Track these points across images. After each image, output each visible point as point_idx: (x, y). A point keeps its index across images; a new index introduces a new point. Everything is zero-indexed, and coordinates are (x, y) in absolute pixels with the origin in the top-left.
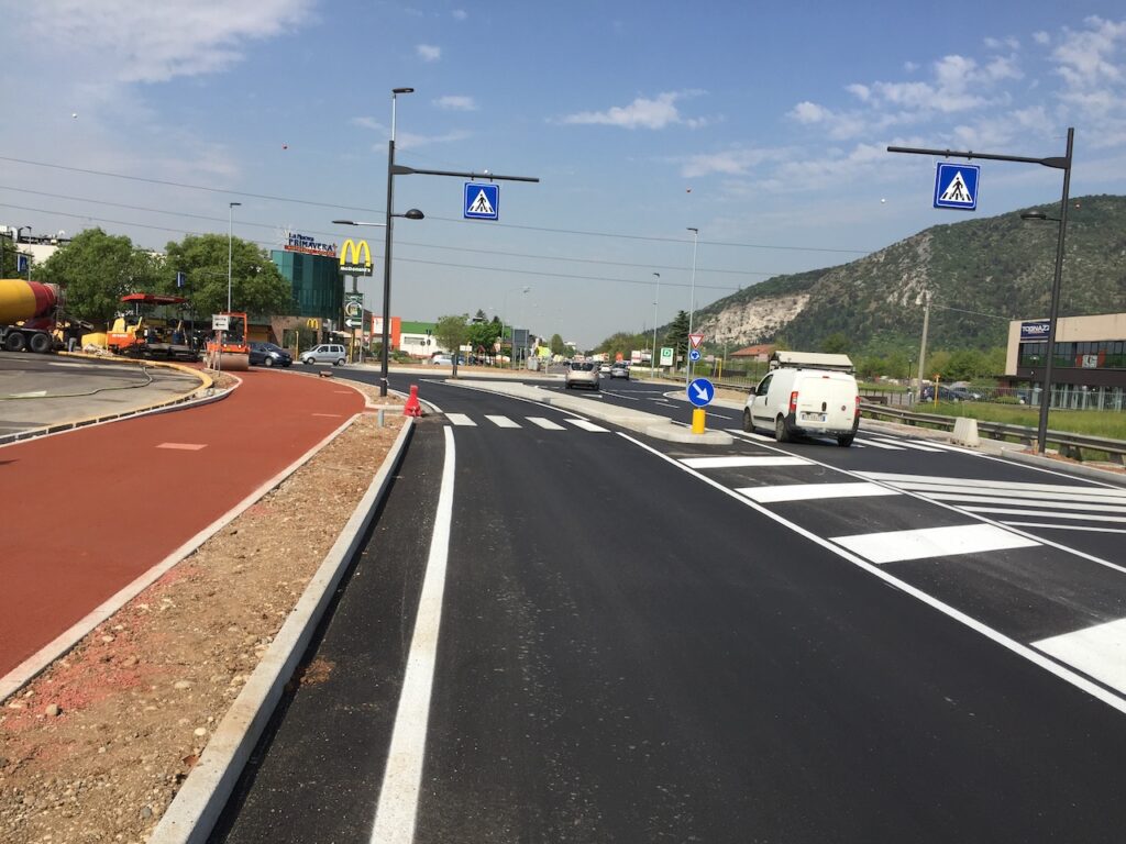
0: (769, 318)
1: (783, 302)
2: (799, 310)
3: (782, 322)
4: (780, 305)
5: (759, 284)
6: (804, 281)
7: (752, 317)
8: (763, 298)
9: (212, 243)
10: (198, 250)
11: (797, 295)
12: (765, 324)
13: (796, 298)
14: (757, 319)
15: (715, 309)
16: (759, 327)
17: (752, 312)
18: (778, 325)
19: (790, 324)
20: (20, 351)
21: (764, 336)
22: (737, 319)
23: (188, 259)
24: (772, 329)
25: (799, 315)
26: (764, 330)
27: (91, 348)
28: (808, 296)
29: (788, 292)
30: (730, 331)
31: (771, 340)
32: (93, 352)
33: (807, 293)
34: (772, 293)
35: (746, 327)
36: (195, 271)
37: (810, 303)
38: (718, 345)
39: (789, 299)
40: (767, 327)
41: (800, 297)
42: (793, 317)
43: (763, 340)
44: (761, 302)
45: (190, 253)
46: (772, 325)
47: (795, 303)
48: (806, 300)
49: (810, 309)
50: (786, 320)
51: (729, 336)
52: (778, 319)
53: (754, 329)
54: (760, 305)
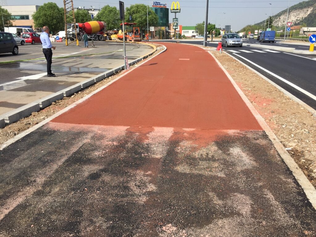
0: (298, 16)
1: (303, 11)
2: (309, 13)
3: (302, 18)
4: (302, 12)
5: (295, 5)
6: (311, 3)
7: (292, 17)
8: (296, 10)
9: (137, 6)
10: (134, 9)
11: (309, 8)
12: (296, 19)
13: (308, 9)
14: (294, 17)
15: (279, 15)
16: (294, 20)
17: (292, 15)
18: (301, 19)
19: (305, 18)
20: (97, 40)
21: (296, 23)
22: (287, 17)
23: (132, 12)
24: (299, 20)
25: (309, 15)
26: (296, 21)
27: (114, 39)
28: (312, 8)
29: (305, 7)
30: (284, 22)
31: (298, 24)
32: (115, 40)
33: (312, 7)
34: (300, 8)
35: (290, 20)
36: (134, 15)
37: (313, 10)
38: (280, 27)
39: (305, 10)
40: (297, 20)
41: (310, 9)
42: (307, 16)
43: (296, 24)
44: (296, 11)
45: (132, 10)
46: (299, 19)
47: (308, 11)
48: (312, 9)
49: (313, 13)
50: (304, 17)
51: (284, 23)
52: (301, 17)
53: (292, 21)
54: (295, 12)
